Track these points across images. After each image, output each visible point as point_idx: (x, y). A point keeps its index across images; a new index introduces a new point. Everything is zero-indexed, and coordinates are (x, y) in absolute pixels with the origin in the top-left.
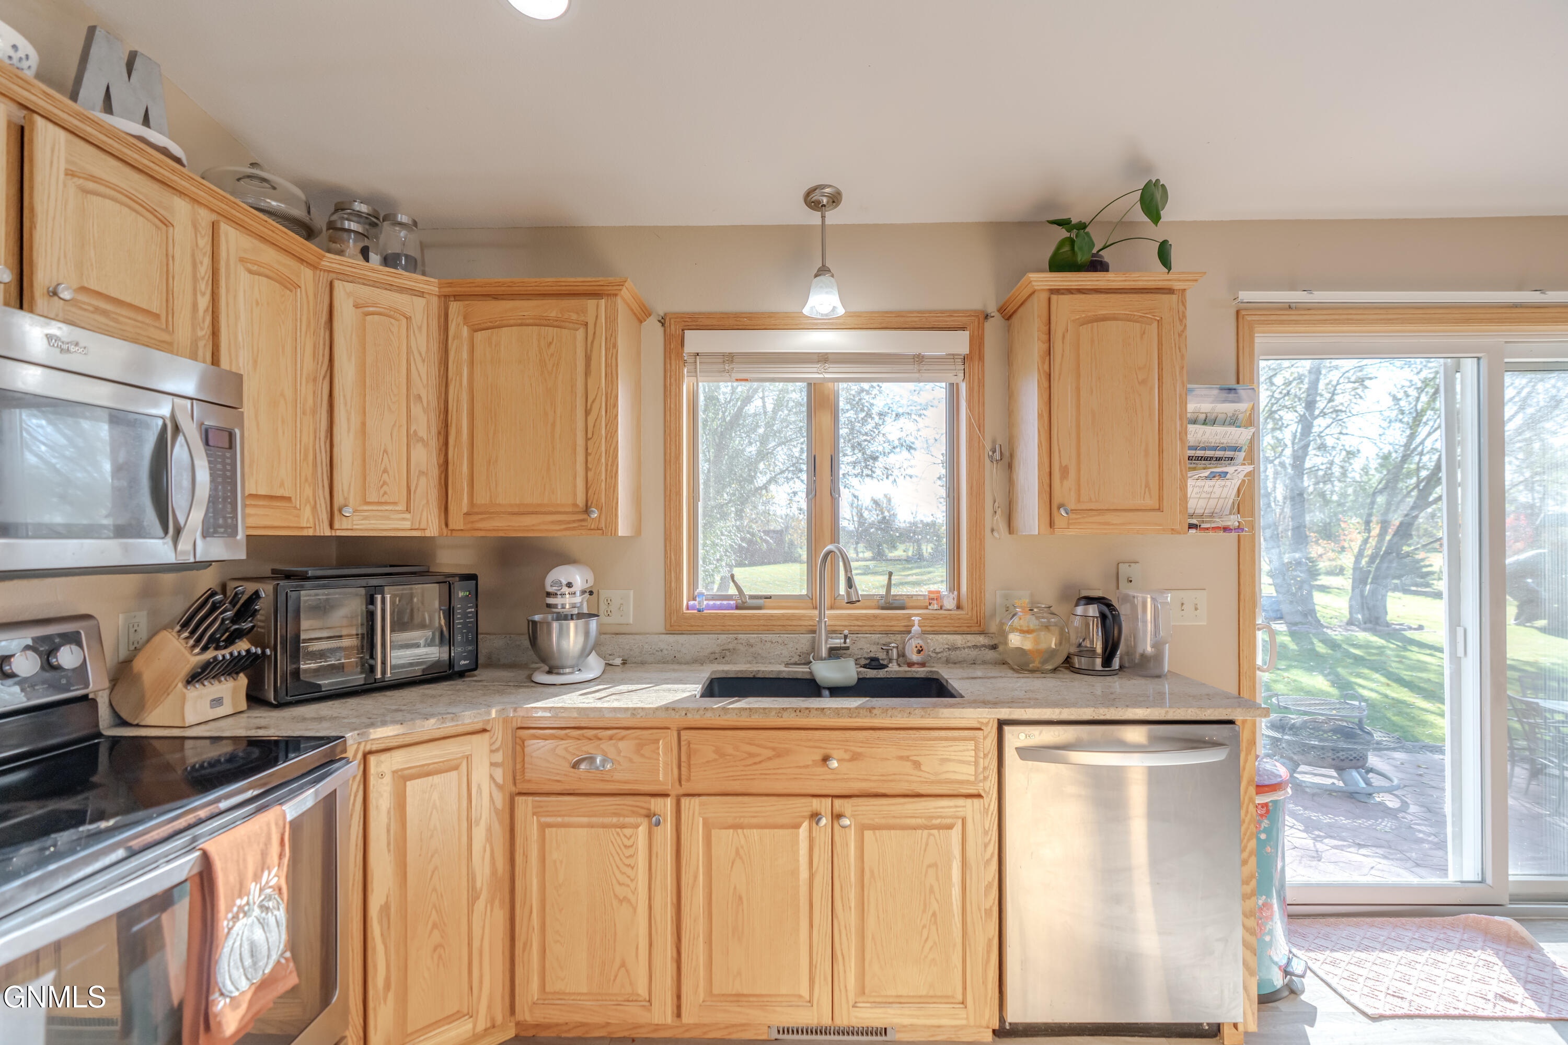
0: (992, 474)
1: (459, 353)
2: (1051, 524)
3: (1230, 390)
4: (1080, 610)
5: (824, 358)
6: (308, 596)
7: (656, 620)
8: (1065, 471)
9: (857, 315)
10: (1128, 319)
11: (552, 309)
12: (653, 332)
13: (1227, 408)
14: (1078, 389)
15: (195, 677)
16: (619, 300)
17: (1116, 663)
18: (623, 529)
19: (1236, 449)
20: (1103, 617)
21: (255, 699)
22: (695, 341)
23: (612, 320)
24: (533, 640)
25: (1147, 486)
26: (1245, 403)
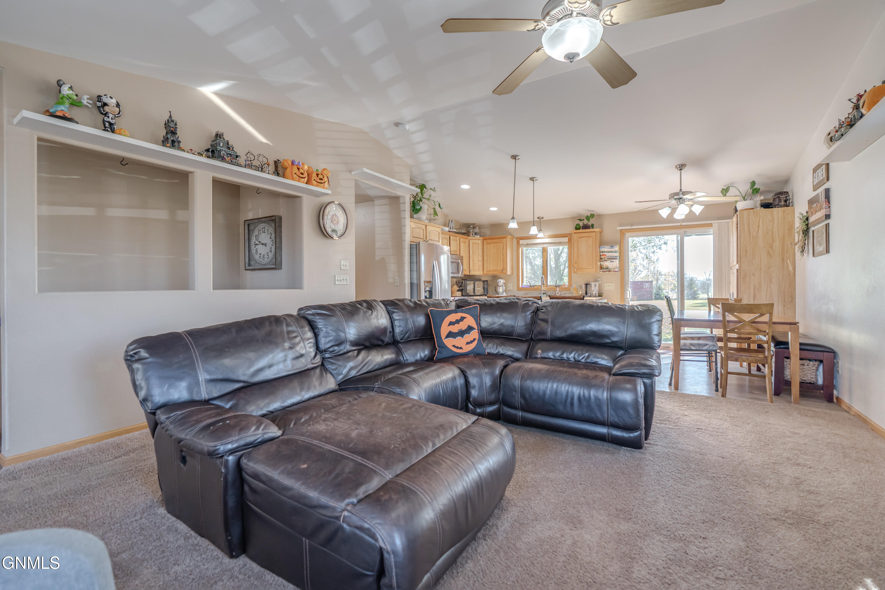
1: (485, 248)
2: (574, 271)
3: (614, 246)
5: (543, 243)
6: (468, 282)
7: (516, 289)
8: (576, 263)
9: (549, 235)
10: (587, 237)
11: (498, 240)
12: (515, 241)
13: (613, 250)
14: (578, 249)
15: (458, 291)
16: (508, 239)
17: (589, 295)
18: (509, 273)
19: (616, 257)
20: (586, 287)
21: (462, 295)
22: (521, 242)
23: (506, 241)
24: (496, 291)
25: (590, 264)
26: (617, 248)
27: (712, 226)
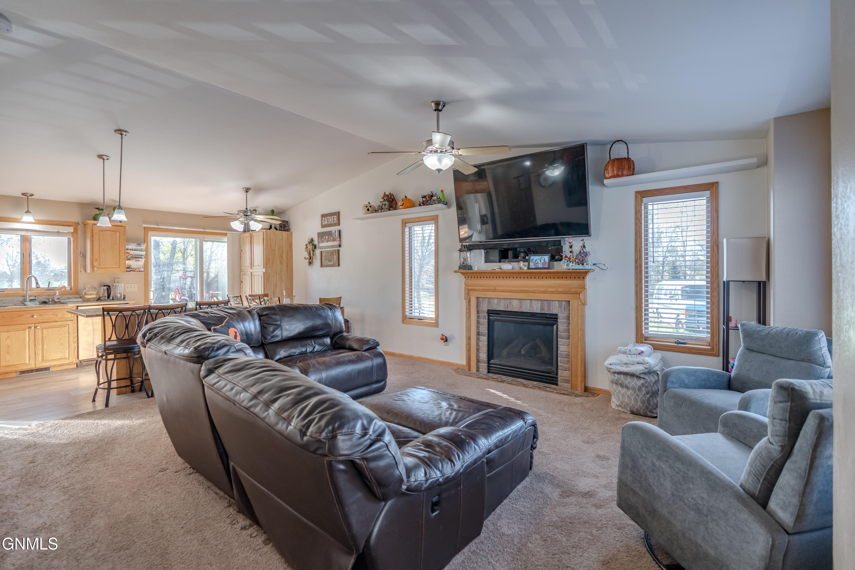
0: (80, 259)
2: (93, 270)
3: (139, 244)
4: (102, 288)
5: (27, 230)
8: (96, 260)
10: (111, 231)
13: (138, 248)
14: (99, 244)
17: (111, 298)
19: (142, 255)
20: (107, 289)
25: (116, 263)
26: (143, 247)
27: (226, 235)
